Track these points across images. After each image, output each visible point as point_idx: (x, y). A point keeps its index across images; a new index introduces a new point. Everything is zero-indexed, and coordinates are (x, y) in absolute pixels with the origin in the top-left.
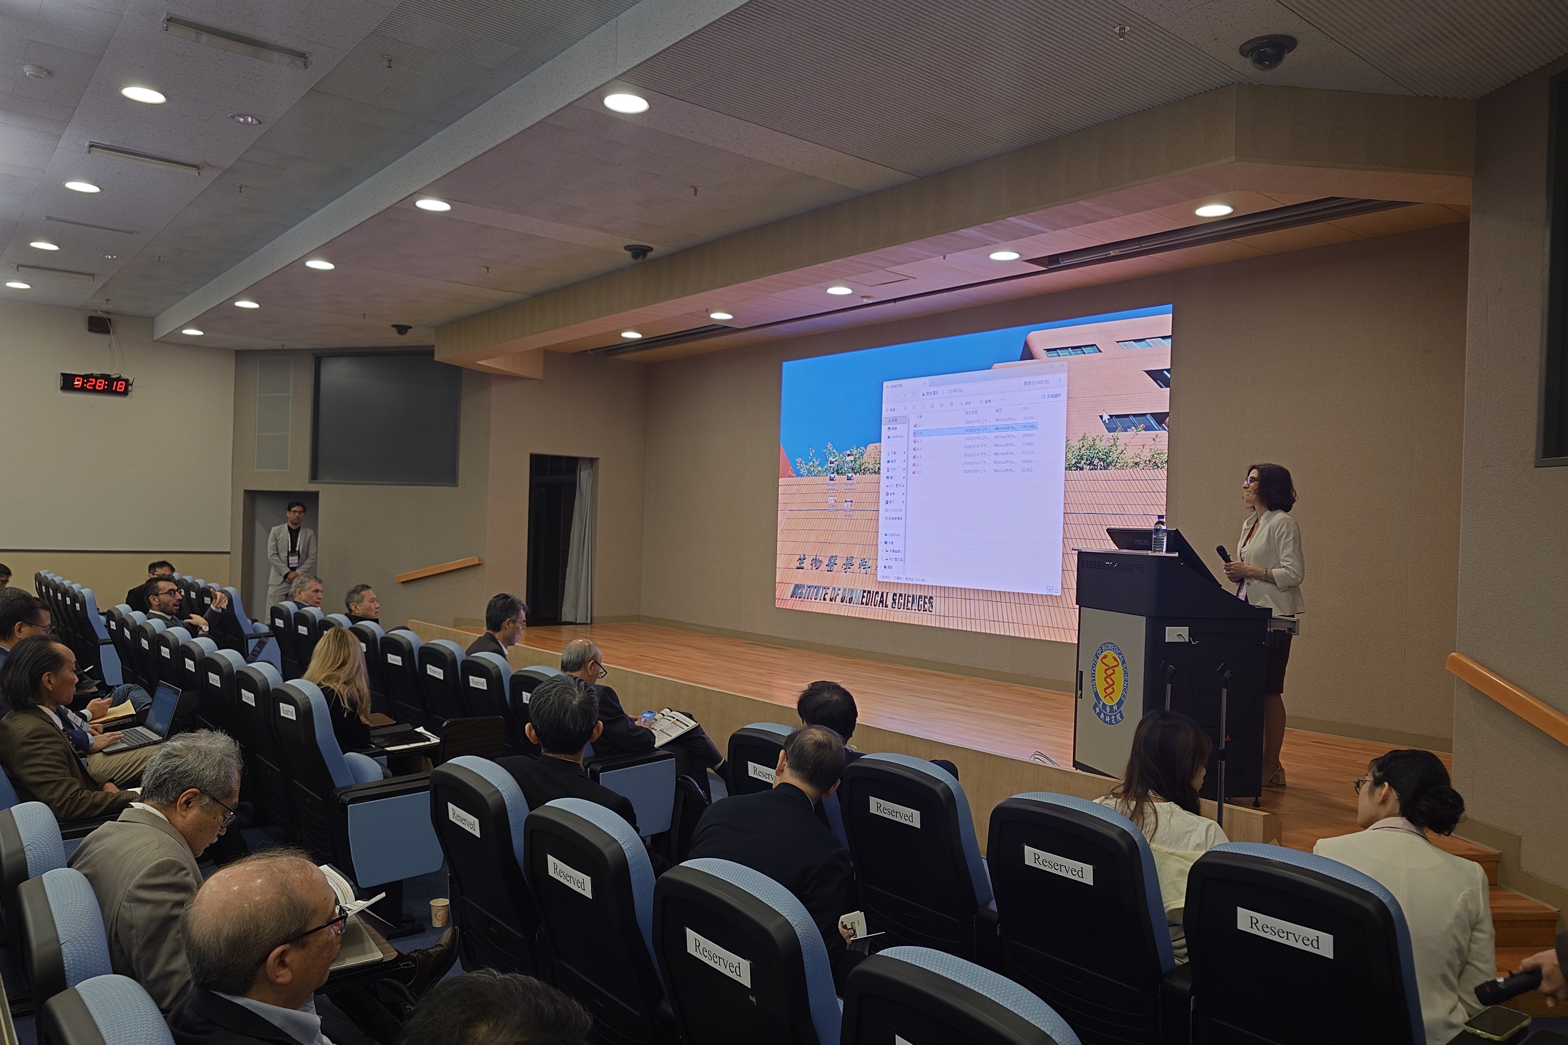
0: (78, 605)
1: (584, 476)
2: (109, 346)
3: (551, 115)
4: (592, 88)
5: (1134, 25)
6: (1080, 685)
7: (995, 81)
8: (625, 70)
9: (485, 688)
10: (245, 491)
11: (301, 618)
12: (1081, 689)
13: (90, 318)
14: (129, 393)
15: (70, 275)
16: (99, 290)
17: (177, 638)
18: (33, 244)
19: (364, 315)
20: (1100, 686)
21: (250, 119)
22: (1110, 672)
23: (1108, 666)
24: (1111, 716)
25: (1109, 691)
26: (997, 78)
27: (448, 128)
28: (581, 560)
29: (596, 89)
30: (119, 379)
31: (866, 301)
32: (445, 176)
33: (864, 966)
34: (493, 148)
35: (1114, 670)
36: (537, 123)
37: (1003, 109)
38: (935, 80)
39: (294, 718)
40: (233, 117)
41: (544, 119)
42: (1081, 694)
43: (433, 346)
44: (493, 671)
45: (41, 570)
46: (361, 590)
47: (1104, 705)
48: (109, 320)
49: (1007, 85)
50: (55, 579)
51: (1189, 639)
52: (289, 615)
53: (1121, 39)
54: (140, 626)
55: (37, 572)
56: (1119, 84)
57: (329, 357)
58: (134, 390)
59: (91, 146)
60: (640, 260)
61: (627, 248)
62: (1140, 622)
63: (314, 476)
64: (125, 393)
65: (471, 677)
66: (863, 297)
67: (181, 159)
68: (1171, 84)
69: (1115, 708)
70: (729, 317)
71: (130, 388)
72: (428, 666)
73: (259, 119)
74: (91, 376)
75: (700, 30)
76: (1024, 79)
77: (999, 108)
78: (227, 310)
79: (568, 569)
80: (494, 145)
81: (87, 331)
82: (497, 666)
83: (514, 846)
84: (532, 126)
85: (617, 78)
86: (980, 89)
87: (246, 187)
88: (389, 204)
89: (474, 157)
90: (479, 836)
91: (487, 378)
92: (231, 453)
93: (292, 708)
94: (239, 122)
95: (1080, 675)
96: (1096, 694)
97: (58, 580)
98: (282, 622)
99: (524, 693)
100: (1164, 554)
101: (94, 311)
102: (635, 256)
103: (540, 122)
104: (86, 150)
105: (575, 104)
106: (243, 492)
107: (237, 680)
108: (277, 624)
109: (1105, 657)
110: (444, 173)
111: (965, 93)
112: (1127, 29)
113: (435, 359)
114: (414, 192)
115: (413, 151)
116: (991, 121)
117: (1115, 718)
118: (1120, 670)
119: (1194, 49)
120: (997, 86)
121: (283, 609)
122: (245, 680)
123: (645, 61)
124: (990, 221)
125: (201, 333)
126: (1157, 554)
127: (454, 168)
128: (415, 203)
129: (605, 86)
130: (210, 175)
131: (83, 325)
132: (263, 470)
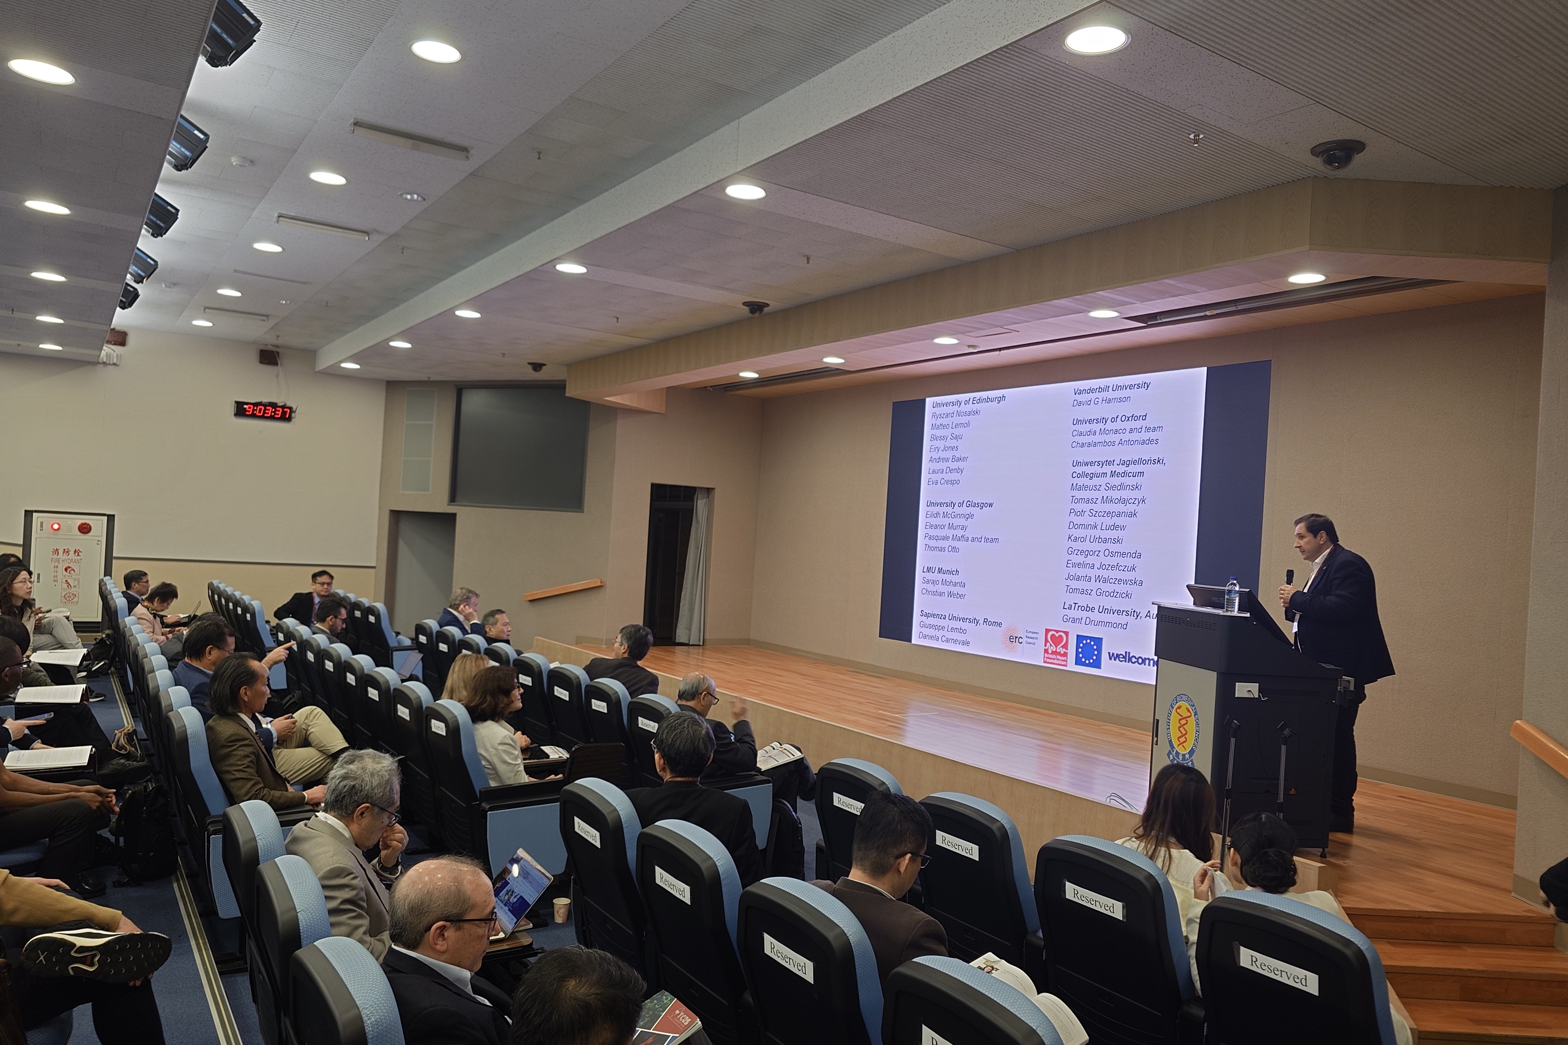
0: (248, 616)
1: (701, 504)
2: (277, 377)
4: (716, 180)
5: (1208, 132)
6: (1156, 733)
8: (745, 167)
9: (605, 711)
10: (391, 511)
11: (443, 637)
12: (1157, 736)
13: (262, 351)
14: (293, 420)
15: (248, 316)
16: (272, 328)
17: (339, 654)
18: (220, 291)
19: (504, 354)
20: (1175, 734)
21: (416, 196)
22: (1183, 722)
23: (1181, 716)
25: (1182, 739)
27: (587, 204)
28: (695, 585)
29: (718, 181)
30: (283, 407)
31: (972, 350)
32: (583, 246)
33: (901, 969)
34: (627, 225)
35: (1187, 721)
36: (666, 207)
39: (444, 734)
40: (401, 195)
41: (672, 203)
42: (1157, 741)
43: (565, 381)
44: (613, 697)
45: (214, 579)
46: (496, 614)
47: (1177, 753)
48: (278, 353)
50: (227, 589)
51: (1259, 695)
52: (431, 633)
53: (1196, 145)
54: (306, 641)
55: (210, 581)
57: (469, 388)
58: (297, 417)
59: (279, 217)
60: (757, 315)
61: (745, 304)
62: (1211, 677)
63: (453, 499)
64: (289, 419)
65: (593, 701)
66: (969, 346)
67: (354, 227)
69: (1187, 756)
70: (842, 361)
71: (293, 415)
72: (556, 688)
73: (424, 196)
74: (260, 404)
75: (811, 138)
78: (381, 350)
79: (683, 593)
80: (627, 223)
81: (259, 364)
82: (617, 692)
83: (628, 857)
84: (662, 209)
85: (737, 173)
87: (408, 248)
88: (531, 267)
89: (610, 231)
90: (599, 847)
91: (613, 412)
92: (379, 475)
93: (442, 725)
94: (406, 199)
95: (1156, 723)
96: (1170, 742)
97: (229, 590)
98: (425, 638)
99: (639, 718)
100: (1236, 613)
101: (265, 345)
102: (753, 311)
103: (668, 206)
104: (275, 219)
105: (701, 192)
106: (388, 512)
107: (394, 697)
108: (421, 640)
109: (1179, 707)
110: (583, 244)
112: (1201, 136)
113: (566, 395)
114: (555, 257)
115: (556, 221)
118: (1193, 720)
119: (1269, 151)
121: (426, 627)
122: (401, 697)
123: (762, 161)
124: (1081, 294)
125: (358, 367)
126: (1229, 614)
127: (592, 240)
128: (555, 267)
129: (727, 177)
130: (377, 239)
131: (255, 357)
132: (407, 492)
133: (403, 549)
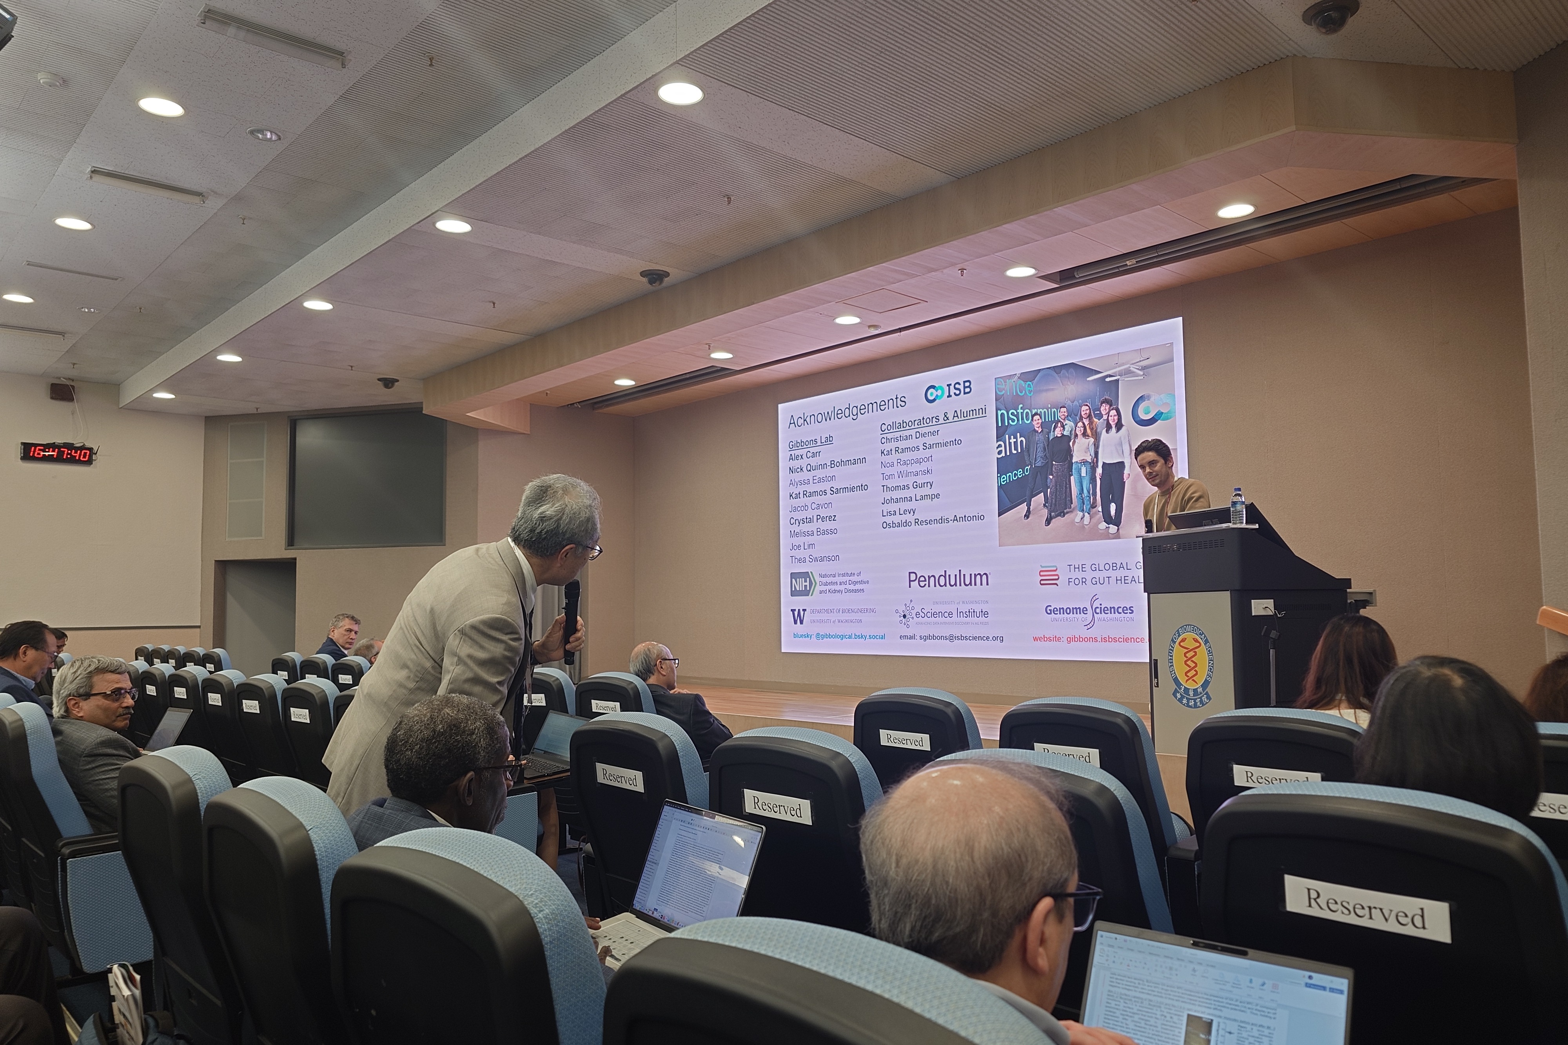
2: (72, 414)
3: (600, 110)
4: (650, 75)
7: (1056, 59)
8: (687, 53)
10: (217, 561)
12: (1157, 678)
13: (53, 385)
14: (94, 462)
15: (39, 336)
16: (67, 352)
18: (7, 297)
19: (352, 367)
20: (1180, 671)
21: (269, 135)
22: (1192, 653)
23: (1187, 649)
24: (1195, 700)
25: (1190, 674)
26: (1060, 56)
27: (477, 141)
29: (649, 79)
30: (83, 448)
31: (873, 333)
32: (474, 188)
34: (530, 153)
35: (1195, 652)
36: (583, 121)
37: (1057, 93)
38: (997, 59)
40: (252, 132)
41: (591, 115)
43: (421, 401)
47: (1186, 690)
48: (73, 387)
49: (1067, 63)
51: (1275, 613)
56: (1178, 60)
57: (304, 419)
58: (98, 459)
59: (92, 172)
60: (656, 286)
61: (643, 274)
62: (1225, 597)
63: (291, 542)
64: (89, 462)
67: (187, 186)
68: (1227, 59)
70: (730, 356)
71: (94, 457)
73: (280, 134)
74: (53, 445)
76: (1086, 56)
77: (1054, 91)
78: (206, 366)
81: (50, 400)
85: (677, 62)
86: (1039, 69)
87: (250, 218)
88: (405, 227)
92: (200, 522)
94: (259, 138)
96: (1176, 680)
100: (1244, 526)
101: (57, 378)
102: (651, 282)
103: (586, 119)
104: (88, 178)
105: (628, 95)
106: (213, 562)
107: (285, 701)
109: (1183, 640)
111: (1023, 74)
113: (424, 412)
114: (434, 211)
115: (435, 170)
116: (1043, 107)
117: (1201, 702)
118: (1203, 650)
119: (1259, 16)
120: (1058, 65)
122: (295, 698)
123: (709, 42)
125: (173, 396)
126: (1238, 526)
127: (485, 179)
128: (434, 224)
129: (664, 69)
130: (213, 205)
131: (43, 393)
132: (236, 539)
133: (232, 605)
